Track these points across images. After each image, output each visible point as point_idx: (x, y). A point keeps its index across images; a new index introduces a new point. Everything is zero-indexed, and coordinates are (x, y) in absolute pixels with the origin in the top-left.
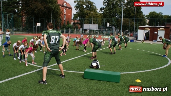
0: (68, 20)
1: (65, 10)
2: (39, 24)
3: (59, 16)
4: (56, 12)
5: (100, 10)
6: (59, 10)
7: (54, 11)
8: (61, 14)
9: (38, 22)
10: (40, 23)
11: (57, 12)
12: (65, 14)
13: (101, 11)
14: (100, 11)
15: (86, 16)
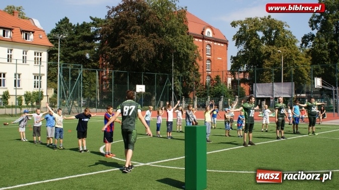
0: (216, 74)
1: (208, 48)
2: (141, 88)
3: (193, 64)
4: (184, 55)
5: (303, 42)
6: (191, 50)
7: (178, 53)
8: (198, 58)
9: (140, 84)
10: (144, 84)
11: (186, 56)
12: (209, 59)
13: (306, 46)
14: (302, 45)
15: (264, 62)
